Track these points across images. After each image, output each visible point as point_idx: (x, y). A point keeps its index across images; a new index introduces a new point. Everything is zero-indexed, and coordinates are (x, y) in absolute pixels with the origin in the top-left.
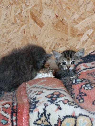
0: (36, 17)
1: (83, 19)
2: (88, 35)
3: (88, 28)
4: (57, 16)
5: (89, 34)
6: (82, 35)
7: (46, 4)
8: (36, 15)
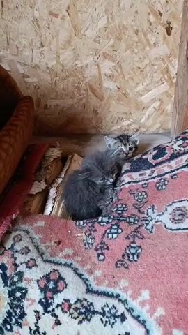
0: (95, 90)
1: (149, 91)
2: (154, 108)
3: (154, 100)
4: (119, 88)
5: (156, 107)
6: (148, 108)
7: (106, 75)
8: (95, 87)
